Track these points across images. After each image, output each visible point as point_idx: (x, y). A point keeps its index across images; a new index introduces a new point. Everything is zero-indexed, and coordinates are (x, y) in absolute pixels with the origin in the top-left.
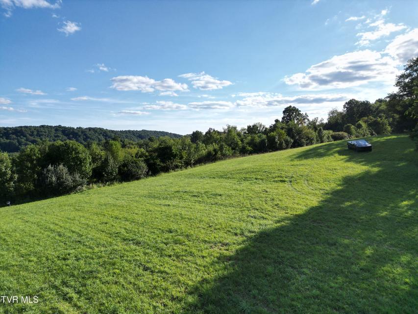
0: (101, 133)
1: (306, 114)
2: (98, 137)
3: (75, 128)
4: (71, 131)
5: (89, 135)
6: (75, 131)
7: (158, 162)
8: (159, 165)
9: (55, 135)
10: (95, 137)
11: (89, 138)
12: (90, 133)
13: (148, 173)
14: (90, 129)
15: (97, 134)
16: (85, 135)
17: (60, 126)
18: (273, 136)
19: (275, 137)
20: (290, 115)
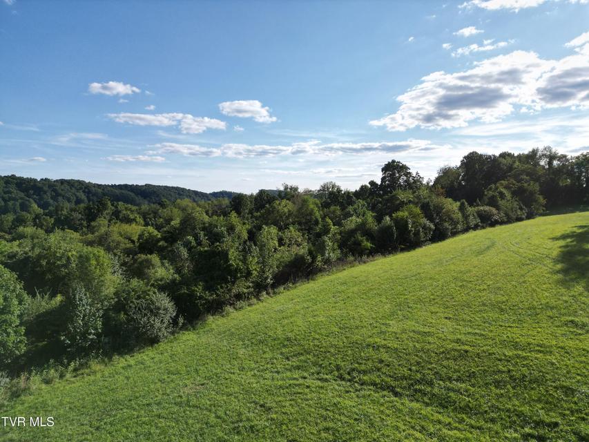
0: (81, 188)
1: (417, 173)
2: (76, 195)
3: (39, 180)
4: (32, 184)
5: (60, 191)
6: (37, 184)
7: (199, 290)
8: (201, 298)
9: (6, 190)
10: (70, 194)
11: (60, 195)
12: (62, 187)
13: (175, 322)
14: (62, 182)
15: (74, 190)
16: (55, 190)
17: (13, 177)
18: (402, 219)
19: (407, 221)
20: (394, 174)
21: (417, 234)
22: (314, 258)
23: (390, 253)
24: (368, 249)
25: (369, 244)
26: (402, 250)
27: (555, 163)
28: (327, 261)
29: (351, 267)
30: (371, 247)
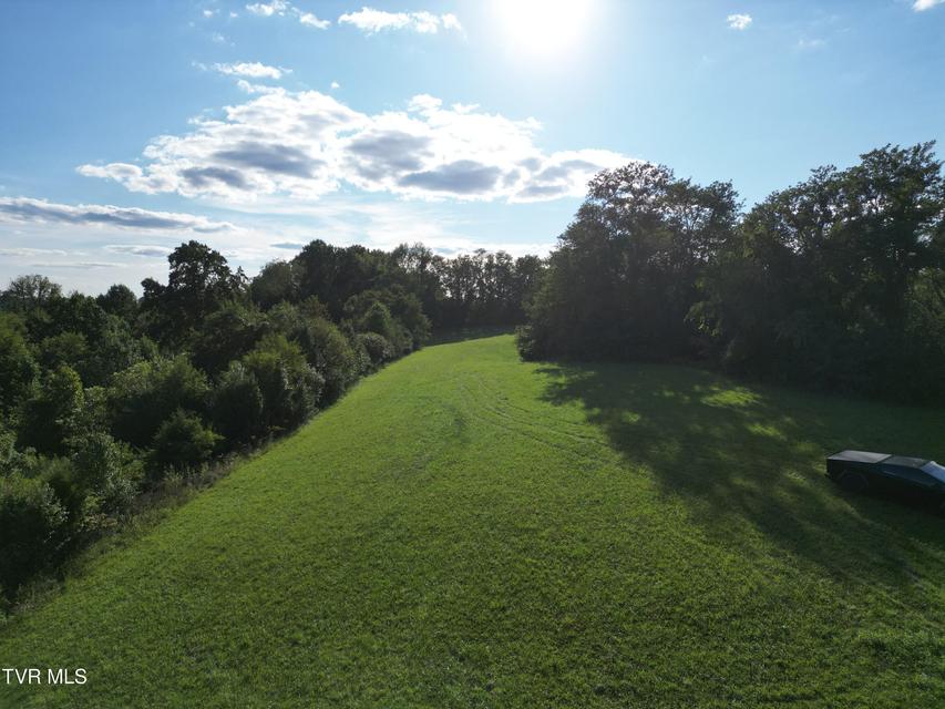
18: (268, 367)
19: (278, 372)
20: (195, 268)
21: (298, 396)
22: (73, 505)
23: (255, 446)
24: (211, 447)
25: (211, 435)
26: (278, 436)
27: (429, 267)
28: (113, 504)
29: (180, 504)
30: (216, 441)
